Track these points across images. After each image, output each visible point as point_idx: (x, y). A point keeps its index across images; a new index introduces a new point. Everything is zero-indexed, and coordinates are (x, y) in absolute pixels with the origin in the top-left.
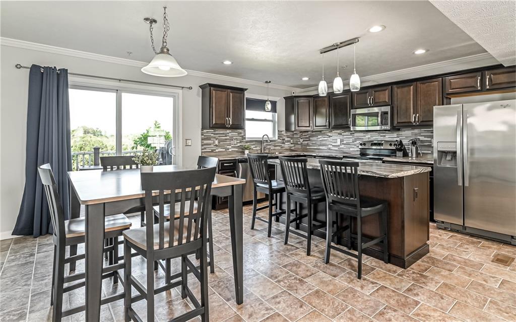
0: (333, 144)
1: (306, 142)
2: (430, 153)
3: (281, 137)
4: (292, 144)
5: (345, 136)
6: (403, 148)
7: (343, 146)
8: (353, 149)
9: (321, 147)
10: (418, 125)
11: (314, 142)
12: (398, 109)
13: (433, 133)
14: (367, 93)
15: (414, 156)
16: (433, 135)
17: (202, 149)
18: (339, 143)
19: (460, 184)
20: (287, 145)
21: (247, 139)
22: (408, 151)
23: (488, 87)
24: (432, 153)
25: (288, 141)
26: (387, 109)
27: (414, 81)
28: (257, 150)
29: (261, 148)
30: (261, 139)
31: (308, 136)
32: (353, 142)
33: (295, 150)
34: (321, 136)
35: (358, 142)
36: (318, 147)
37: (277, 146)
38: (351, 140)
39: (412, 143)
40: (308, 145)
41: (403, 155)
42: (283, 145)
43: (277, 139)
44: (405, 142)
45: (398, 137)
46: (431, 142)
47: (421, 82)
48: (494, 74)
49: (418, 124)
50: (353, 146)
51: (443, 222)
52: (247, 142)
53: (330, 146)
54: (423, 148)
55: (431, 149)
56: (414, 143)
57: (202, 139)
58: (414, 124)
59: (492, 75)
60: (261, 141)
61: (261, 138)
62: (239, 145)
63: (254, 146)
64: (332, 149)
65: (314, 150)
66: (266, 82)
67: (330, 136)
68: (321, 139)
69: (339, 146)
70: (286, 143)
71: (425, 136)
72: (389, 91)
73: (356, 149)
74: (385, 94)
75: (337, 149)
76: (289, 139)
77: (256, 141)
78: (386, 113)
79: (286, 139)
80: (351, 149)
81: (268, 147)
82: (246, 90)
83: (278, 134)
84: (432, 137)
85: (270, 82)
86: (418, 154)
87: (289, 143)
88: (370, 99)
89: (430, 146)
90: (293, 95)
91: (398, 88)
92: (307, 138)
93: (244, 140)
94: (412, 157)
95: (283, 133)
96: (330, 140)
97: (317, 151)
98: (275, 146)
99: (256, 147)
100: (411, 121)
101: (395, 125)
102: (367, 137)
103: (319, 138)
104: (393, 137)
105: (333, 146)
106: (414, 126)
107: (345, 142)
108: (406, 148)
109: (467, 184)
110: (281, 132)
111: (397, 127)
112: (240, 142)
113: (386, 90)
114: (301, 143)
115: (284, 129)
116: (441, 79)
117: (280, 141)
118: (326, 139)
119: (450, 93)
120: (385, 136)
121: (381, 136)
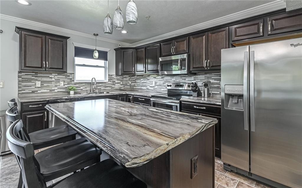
0: (151, 85)
1: (133, 84)
2: (218, 94)
3: (112, 80)
4: (121, 85)
5: (158, 79)
6: (197, 90)
7: (156, 87)
8: (163, 89)
9: (143, 88)
10: (209, 70)
11: (138, 84)
12: (194, 56)
13: (220, 76)
14: (171, 43)
15: (206, 96)
16: (221, 79)
17: (19, 91)
18: (154, 85)
19: (246, 128)
20: (117, 86)
21: (75, 81)
22: (201, 92)
23: (269, 33)
24: (220, 94)
25: (118, 83)
26: (185, 56)
27: (206, 32)
28: (87, 90)
29: (91, 89)
30: (91, 82)
31: (134, 79)
32: (163, 84)
33: (125, 89)
34: (142, 79)
35: (166, 84)
36: (141, 88)
37: (107, 87)
38: (162, 82)
39: (205, 85)
40: (134, 86)
41: (197, 96)
42: (113, 86)
43: (107, 81)
44: (200, 84)
45: (194, 80)
46: (220, 85)
47: (211, 32)
48: (275, 20)
49: (209, 68)
50: (163, 87)
51: (229, 165)
52: (76, 84)
53: (148, 87)
54: (214, 90)
55: (219, 90)
56: (206, 85)
57: (19, 81)
58: (206, 69)
59: (274, 22)
60: (91, 83)
61: (90, 80)
62: (66, 86)
63: (84, 87)
64: (150, 90)
65: (138, 90)
66: (94, 35)
67: (148, 79)
68: (142, 81)
69: (154, 87)
70: (116, 85)
71: (215, 79)
72: (187, 41)
73: (165, 90)
74: (184, 44)
75: (153, 89)
76: (119, 81)
77: (86, 83)
78: (184, 60)
79: (116, 81)
80: (162, 90)
81: (98, 88)
82: (69, 38)
83: (108, 77)
84: (220, 80)
85: (97, 35)
86: (209, 95)
87: (119, 85)
88: (173, 48)
89: (219, 88)
90: (120, 47)
91: (193, 38)
92: (134, 81)
93: (73, 82)
94: (204, 97)
95: (113, 76)
96: (148, 82)
97: (140, 90)
98: (105, 87)
99: (86, 88)
100: (204, 66)
101: (191, 70)
102: (173, 80)
103: (141, 81)
104: (191, 80)
105: (150, 87)
106: (206, 70)
107: (158, 84)
108: (200, 89)
109: (253, 130)
110: (112, 76)
111: (192, 72)
112: (68, 84)
113: (184, 41)
114: (130, 84)
115: (114, 73)
116: (228, 27)
117: (111, 83)
118: (146, 81)
119: (235, 40)
120: (185, 79)
121: (182, 79)
